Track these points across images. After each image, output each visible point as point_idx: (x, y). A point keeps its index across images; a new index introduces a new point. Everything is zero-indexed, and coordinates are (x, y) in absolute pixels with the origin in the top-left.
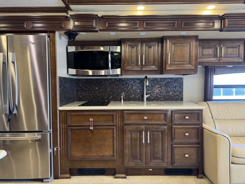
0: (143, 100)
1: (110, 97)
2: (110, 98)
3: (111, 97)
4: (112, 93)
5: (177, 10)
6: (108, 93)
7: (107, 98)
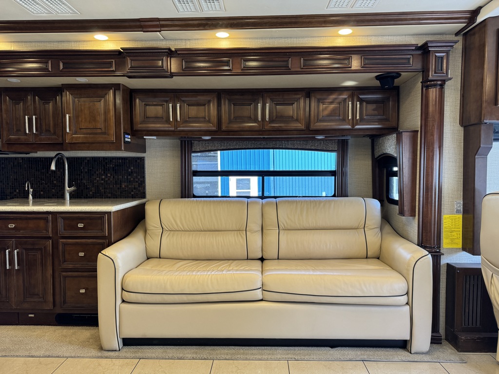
0: (62, 197)
1: (15, 191)
2: (15, 193)
3: (17, 191)
4: (19, 184)
5: (54, 42)
6: (12, 184)
7: (11, 193)
